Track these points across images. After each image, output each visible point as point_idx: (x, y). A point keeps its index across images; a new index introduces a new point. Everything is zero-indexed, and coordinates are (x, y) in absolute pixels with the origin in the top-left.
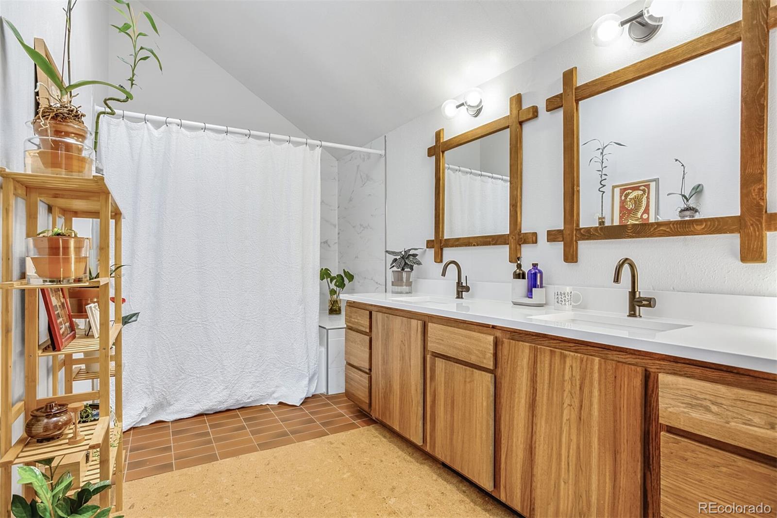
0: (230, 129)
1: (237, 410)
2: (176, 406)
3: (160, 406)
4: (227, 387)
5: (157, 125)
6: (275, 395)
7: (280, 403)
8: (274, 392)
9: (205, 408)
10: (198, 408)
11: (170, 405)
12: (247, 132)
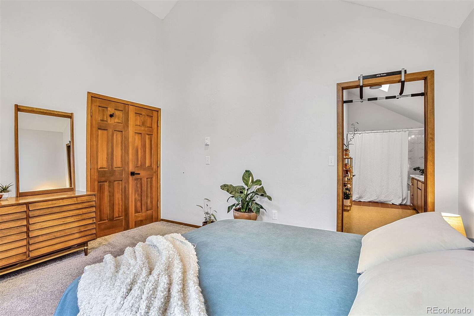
0: (378, 131)
1: (380, 204)
2: (364, 199)
3: (360, 197)
4: (377, 196)
5: (360, 134)
6: (391, 202)
7: (393, 204)
8: (391, 201)
9: (371, 200)
10: (369, 200)
11: (363, 198)
12: (383, 131)
